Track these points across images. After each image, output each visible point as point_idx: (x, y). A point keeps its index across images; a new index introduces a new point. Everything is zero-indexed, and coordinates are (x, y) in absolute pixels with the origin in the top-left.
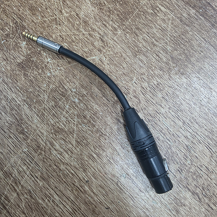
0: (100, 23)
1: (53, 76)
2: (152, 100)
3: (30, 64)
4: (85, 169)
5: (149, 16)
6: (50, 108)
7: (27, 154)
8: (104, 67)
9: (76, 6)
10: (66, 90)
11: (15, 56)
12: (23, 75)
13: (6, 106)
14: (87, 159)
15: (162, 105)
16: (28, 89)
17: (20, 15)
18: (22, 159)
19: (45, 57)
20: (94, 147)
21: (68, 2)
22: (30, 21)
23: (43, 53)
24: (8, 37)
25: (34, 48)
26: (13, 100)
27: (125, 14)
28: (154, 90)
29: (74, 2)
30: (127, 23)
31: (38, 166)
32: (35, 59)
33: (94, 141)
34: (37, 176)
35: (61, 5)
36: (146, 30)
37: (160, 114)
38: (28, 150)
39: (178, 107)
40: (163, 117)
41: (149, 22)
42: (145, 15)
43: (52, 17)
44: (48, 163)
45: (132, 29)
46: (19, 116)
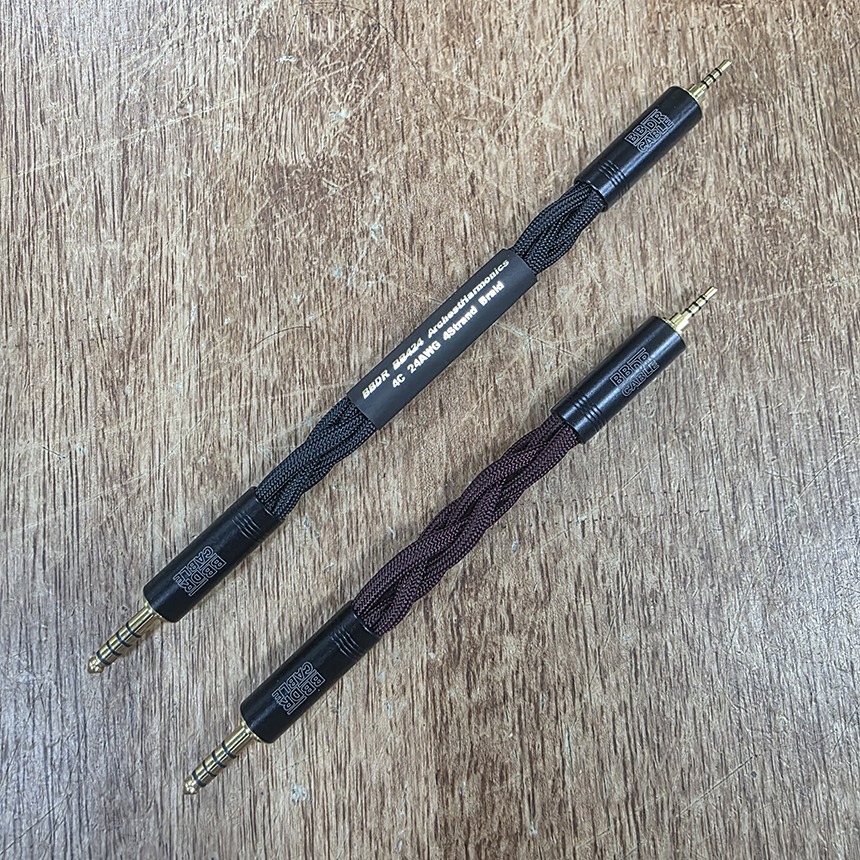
0: (636, 234)
1: (347, 288)
2: (590, 628)
3: (307, 195)
4: (200, 665)
5: (820, 343)
6: (254, 380)
7: (74, 466)
8: (525, 387)
9: (603, 117)
10: (349, 365)
11: (283, 133)
12: (259, 210)
13: (133, 267)
14: (232, 639)
15: (611, 675)
16: (239, 269)
17: (403, 12)
18: (49, 469)
19: (371, 210)
20: (283, 620)
21: (587, 85)
22: (418, 58)
23: (373, 191)
24: (311, 55)
25: (362, 151)
26: (170, 265)
27: (740, 270)
28: (624, 605)
29: (606, 102)
30: (723, 307)
31: (75, 529)
32: (334, 189)
33: (297, 600)
34: (47, 560)
35: (557, 80)
36: (770, 382)
37: (577, 700)
38: (87, 458)
39: (658, 728)
40: (579, 714)
41: (803, 363)
42: (808, 328)
43: (498, 95)
44: (109, 547)
45: (725, 341)
46: (144, 330)
